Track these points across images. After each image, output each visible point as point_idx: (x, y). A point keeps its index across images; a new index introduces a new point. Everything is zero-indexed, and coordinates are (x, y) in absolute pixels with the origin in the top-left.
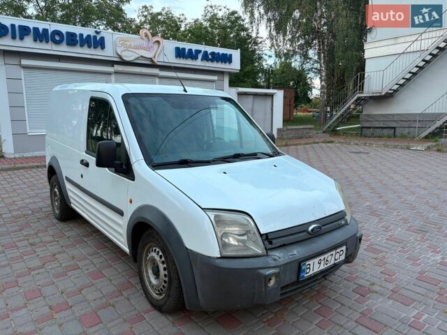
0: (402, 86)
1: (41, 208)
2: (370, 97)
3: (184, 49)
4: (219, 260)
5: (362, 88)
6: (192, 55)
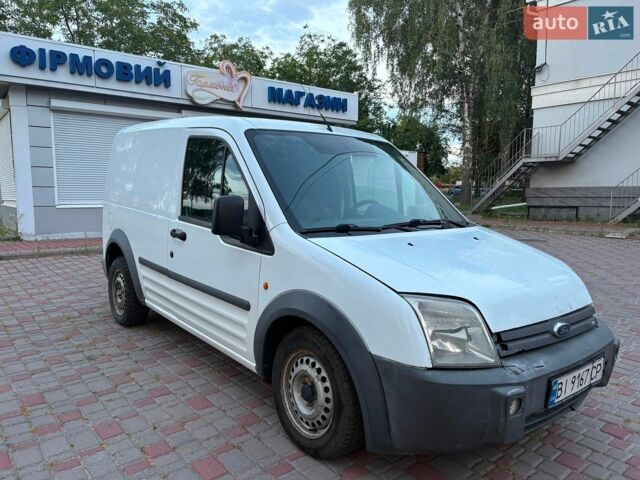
0: (587, 147)
1: (91, 309)
2: (541, 163)
3: (281, 90)
4: (430, 373)
5: (528, 150)
6: (292, 99)
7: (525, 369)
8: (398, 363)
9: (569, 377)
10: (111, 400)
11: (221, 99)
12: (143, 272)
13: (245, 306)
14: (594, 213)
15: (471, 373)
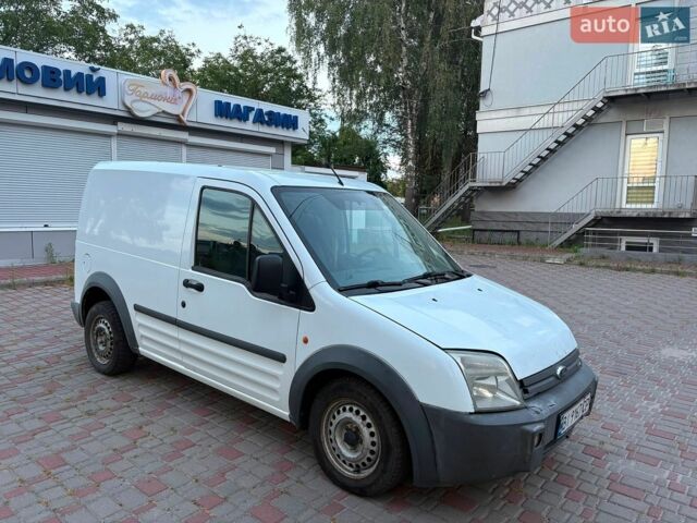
3: (229, 104)
4: (472, 417)
7: (543, 408)
8: (445, 410)
9: (570, 412)
10: (135, 457)
11: (164, 112)
12: (137, 319)
13: (281, 359)
14: (533, 237)
15: (504, 415)
